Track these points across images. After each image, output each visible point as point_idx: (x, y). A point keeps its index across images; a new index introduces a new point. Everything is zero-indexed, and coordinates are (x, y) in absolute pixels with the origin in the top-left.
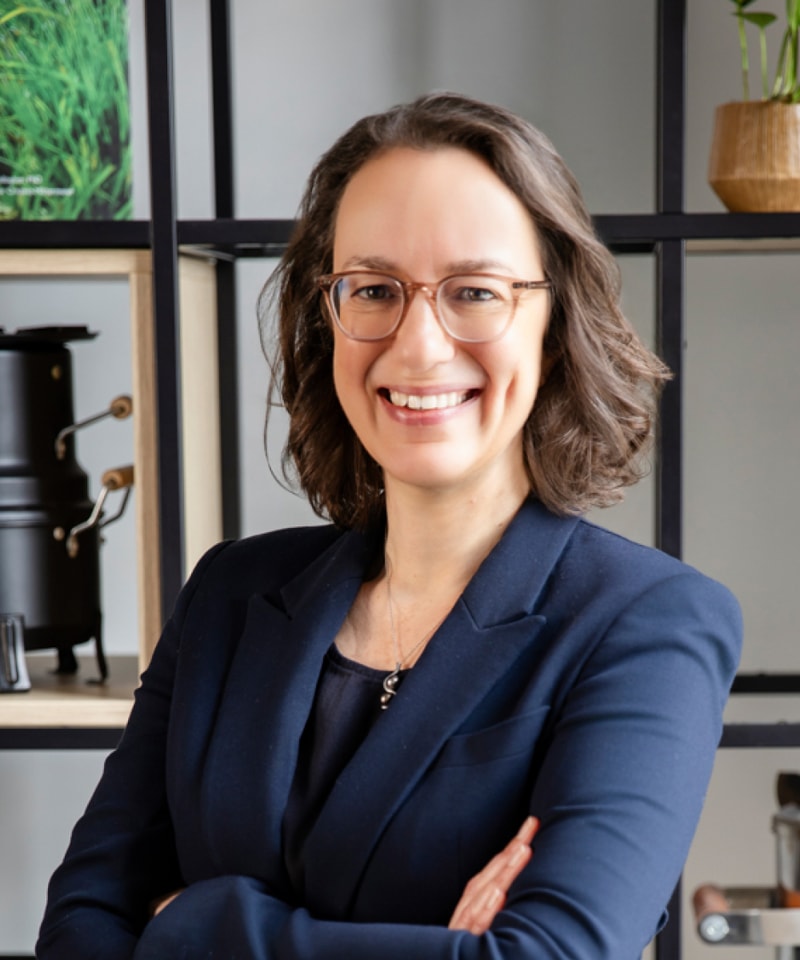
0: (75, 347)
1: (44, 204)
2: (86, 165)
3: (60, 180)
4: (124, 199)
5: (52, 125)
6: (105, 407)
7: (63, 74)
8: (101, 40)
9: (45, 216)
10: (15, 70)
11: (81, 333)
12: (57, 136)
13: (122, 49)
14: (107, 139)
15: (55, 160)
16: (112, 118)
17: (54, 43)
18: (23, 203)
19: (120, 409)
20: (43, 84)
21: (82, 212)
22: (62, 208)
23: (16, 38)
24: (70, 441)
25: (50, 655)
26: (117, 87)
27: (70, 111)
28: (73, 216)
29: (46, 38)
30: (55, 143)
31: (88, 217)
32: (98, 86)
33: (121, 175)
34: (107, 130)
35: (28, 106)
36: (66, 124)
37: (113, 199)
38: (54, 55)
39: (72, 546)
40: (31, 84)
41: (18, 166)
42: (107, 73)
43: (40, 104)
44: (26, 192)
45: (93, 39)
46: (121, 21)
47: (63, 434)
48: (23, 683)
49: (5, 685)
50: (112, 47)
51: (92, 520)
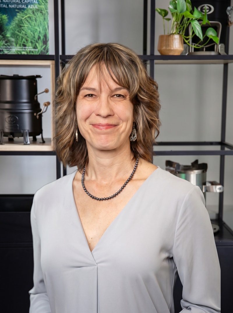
0: (38, 79)
1: (32, 52)
2: (40, 45)
3: (35, 47)
4: (47, 52)
5: (34, 37)
6: (44, 90)
7: (36, 28)
8: (43, 21)
9: (32, 54)
10: (27, 27)
11: (39, 76)
12: (35, 39)
13: (47, 23)
14: (44, 40)
15: (34, 44)
16: (45, 36)
17: (34, 22)
18: (28, 52)
19: (47, 91)
20: (32, 29)
21: (40, 54)
22: (36, 53)
23: (27, 21)
24: (37, 97)
25: (32, 137)
26: (46, 30)
27: (38, 35)
28: (38, 54)
29: (33, 21)
30: (34, 40)
32: (43, 30)
33: (47, 47)
34: (44, 38)
35: (29, 32)
36: (37, 37)
37: (45, 52)
38: (34, 24)
39: (38, 117)
40: (30, 29)
41: (27, 45)
42: (44, 28)
43: (32, 33)
44: (29, 50)
45: (42, 21)
46: (47, 18)
47: (36, 96)
48: (29, 143)
49: (25, 143)
50: (46, 23)
51: (42, 112)
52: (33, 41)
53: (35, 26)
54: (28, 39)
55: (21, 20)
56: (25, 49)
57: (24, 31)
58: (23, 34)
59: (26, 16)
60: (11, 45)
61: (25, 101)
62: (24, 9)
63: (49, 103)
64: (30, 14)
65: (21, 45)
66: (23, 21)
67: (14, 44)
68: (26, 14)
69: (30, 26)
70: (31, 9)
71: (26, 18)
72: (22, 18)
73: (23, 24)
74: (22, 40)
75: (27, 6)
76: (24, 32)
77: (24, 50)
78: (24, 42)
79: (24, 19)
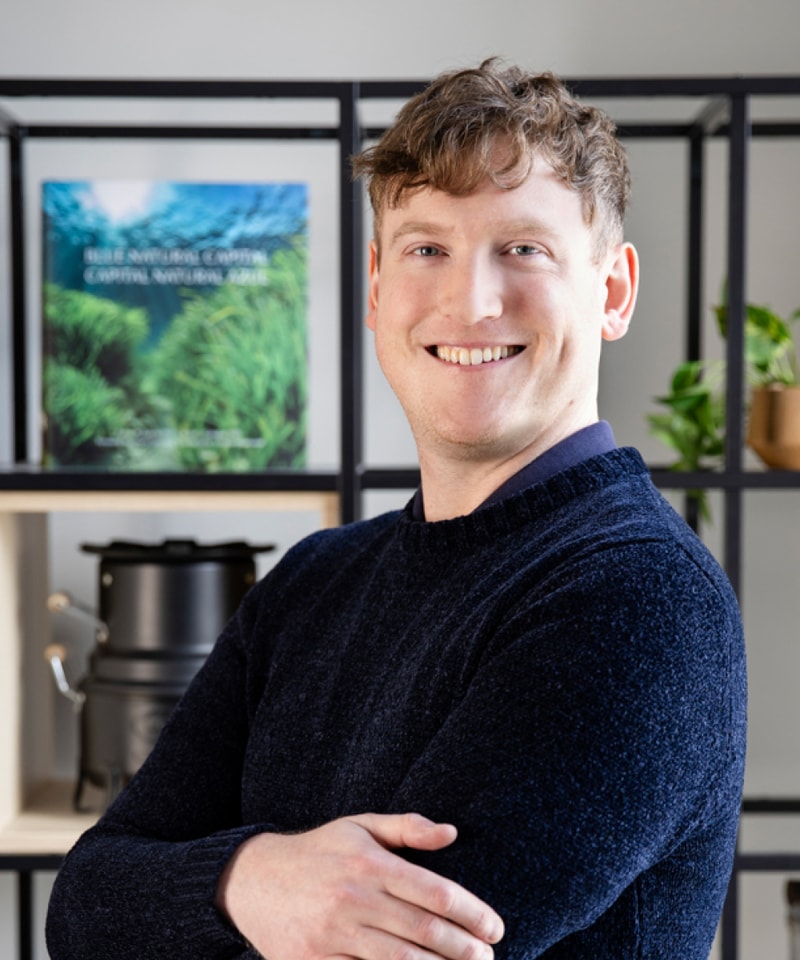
1: (243, 453)
2: (273, 423)
3: (254, 433)
5: (250, 394)
8: (287, 332)
10: (223, 354)
12: (254, 402)
13: (304, 339)
14: (291, 404)
16: (295, 391)
17: (253, 334)
20: (244, 364)
21: (271, 460)
23: (226, 331)
26: (298, 364)
27: (264, 385)
29: (248, 333)
30: (251, 407)
32: (285, 365)
33: (299, 432)
34: (291, 398)
36: (260, 394)
38: (253, 343)
40: (237, 365)
41: (222, 423)
42: (291, 357)
43: (241, 379)
44: (228, 444)
45: (282, 330)
52: (245, 409)
53: (254, 349)
54: (224, 400)
55: (203, 329)
56: (212, 439)
57: (210, 369)
58: (206, 381)
59: (220, 315)
60: (159, 424)
62: (213, 287)
64: (236, 305)
65: (200, 425)
66: (208, 333)
67: (170, 420)
68: (220, 307)
69: (236, 352)
70: (239, 287)
71: (219, 322)
72: (203, 321)
73: (208, 343)
74: (202, 404)
75: (225, 274)
76: (210, 376)
77: (210, 443)
78: (210, 415)
79: (214, 325)
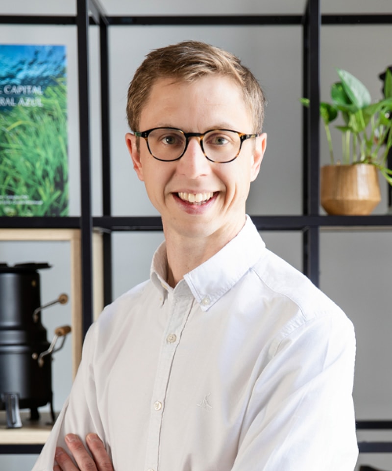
0: (42, 272)
1: (29, 208)
2: (48, 191)
3: (36, 197)
4: (65, 206)
5: (33, 173)
6: (56, 297)
7: (39, 151)
8: (56, 135)
9: (30, 214)
10: (17, 149)
11: (45, 266)
12: (36, 178)
13: (65, 140)
14: (58, 179)
15: (34, 189)
16: (60, 171)
17: (34, 137)
18: (19, 207)
19: (63, 300)
20: (29, 155)
21: (46, 213)
22: (37, 210)
23: (17, 134)
24: (39, 314)
25: (27, 411)
26: (62, 156)
27: (42, 168)
28: (42, 214)
29: (31, 136)
30: (34, 181)
31: (49, 215)
32: (54, 156)
33: (63, 196)
34: (58, 176)
35: (22, 165)
36: (39, 173)
37: (60, 206)
38: (34, 143)
39: (41, 362)
40: (24, 155)
41: (17, 191)
42: (58, 151)
43: (28, 164)
44: (20, 203)
45: (52, 135)
46: (65, 127)
47: (37, 311)
48: (19, 424)
49: (10, 425)
50: (61, 139)
51: (50, 350)
52: (31, 182)
53: (35, 146)
54: (18, 177)
55: (4, 133)
56: (11, 200)
57: (9, 158)
58: (6, 165)
59: (15, 125)
61: (10, 323)
62: (9, 108)
63: (67, 330)
64: (24, 119)
65: (3, 192)
66: (7, 136)
68: (15, 120)
69: (24, 148)
70: (25, 108)
71: (14, 129)
72: (4, 129)
73: (8, 142)
74: (5, 179)
75: (16, 101)
76: (9, 162)
77: (9, 202)
78: (10, 185)
79: (10, 131)
